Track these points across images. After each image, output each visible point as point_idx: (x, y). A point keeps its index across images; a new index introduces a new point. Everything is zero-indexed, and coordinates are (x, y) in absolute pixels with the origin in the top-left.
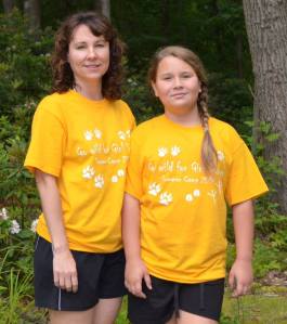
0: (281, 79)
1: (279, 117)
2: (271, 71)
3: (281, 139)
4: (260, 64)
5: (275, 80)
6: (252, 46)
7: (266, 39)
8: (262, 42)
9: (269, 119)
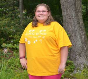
0: (71, 17)
1: (70, 29)
2: (68, 15)
4: (64, 13)
5: (69, 18)
6: (62, 7)
7: (66, 5)
8: (65, 5)
9: (67, 30)
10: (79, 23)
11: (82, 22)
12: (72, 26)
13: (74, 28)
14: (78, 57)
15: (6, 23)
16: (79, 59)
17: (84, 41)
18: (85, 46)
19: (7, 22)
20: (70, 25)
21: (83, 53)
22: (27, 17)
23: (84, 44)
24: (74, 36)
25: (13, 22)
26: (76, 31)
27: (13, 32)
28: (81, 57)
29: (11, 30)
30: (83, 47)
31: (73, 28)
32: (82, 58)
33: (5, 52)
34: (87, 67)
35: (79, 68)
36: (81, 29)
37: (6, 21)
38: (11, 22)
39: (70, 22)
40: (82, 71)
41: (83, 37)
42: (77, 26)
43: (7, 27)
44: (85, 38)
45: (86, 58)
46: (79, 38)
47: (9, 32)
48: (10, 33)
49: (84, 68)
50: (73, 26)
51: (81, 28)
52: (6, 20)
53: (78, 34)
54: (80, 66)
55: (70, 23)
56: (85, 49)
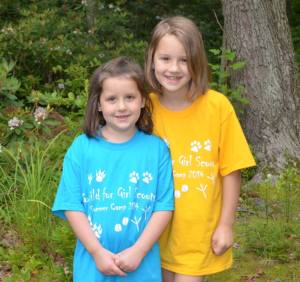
0: (247, 7)
3: (246, 67)
5: (242, 8)
9: (235, 47)
10: (275, 24)
11: (283, 23)
12: (250, 36)
13: (259, 41)
14: (267, 131)
15: (40, 26)
16: (272, 140)
17: (289, 83)
18: (291, 99)
19: (43, 23)
21: (285, 119)
22: (111, 6)
23: (289, 92)
24: (256, 65)
25: (63, 24)
26: (263, 50)
27: (65, 54)
28: (277, 131)
29: (58, 48)
30: (285, 102)
31: (255, 40)
32: (281, 134)
33: (40, 119)
34: (295, 164)
35: (272, 166)
36: (279, 45)
37: (41, 19)
38: (56, 21)
39: (245, 20)
40: (281, 177)
41: (287, 69)
42: (267, 36)
43: (44, 41)
44: (292, 72)
45: (293, 134)
46: (272, 73)
47: (50, 56)
48: (54, 57)
49: (286, 167)
50: (254, 35)
51: (280, 40)
52: (43, 15)
53: (268, 58)
54: (276, 161)
56: (293, 107)
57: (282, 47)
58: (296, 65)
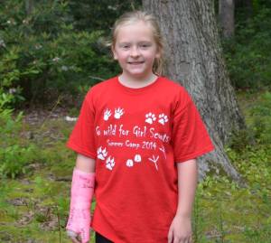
10: (199, 17)
12: (171, 29)
13: (180, 35)
17: (213, 81)
18: (216, 99)
20: (167, 24)
21: (208, 121)
23: (214, 90)
24: (178, 61)
26: (185, 45)
30: (209, 102)
31: (176, 34)
34: (218, 171)
36: (203, 39)
39: (165, 11)
41: (211, 66)
42: (190, 29)
44: (217, 69)
46: (195, 70)
49: (208, 174)
50: (175, 28)
51: (205, 34)
53: (191, 54)
55: (164, 16)
56: (219, 107)
57: (206, 42)
58: (222, 62)
